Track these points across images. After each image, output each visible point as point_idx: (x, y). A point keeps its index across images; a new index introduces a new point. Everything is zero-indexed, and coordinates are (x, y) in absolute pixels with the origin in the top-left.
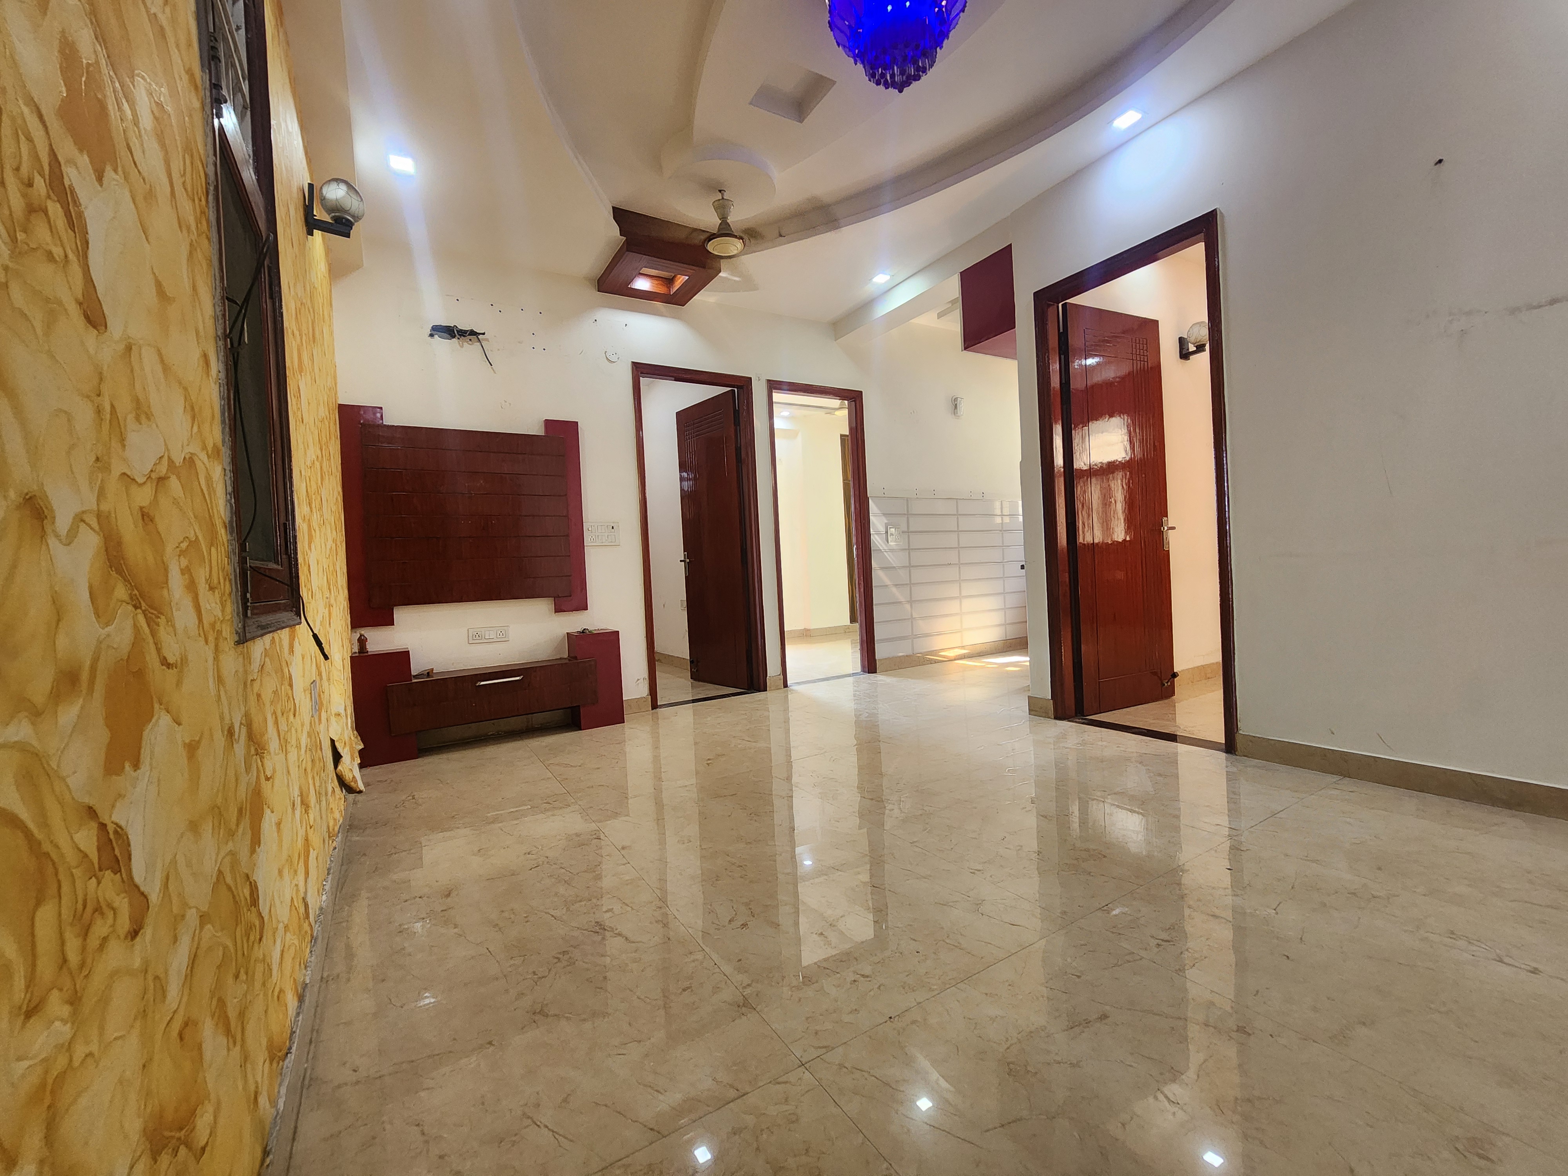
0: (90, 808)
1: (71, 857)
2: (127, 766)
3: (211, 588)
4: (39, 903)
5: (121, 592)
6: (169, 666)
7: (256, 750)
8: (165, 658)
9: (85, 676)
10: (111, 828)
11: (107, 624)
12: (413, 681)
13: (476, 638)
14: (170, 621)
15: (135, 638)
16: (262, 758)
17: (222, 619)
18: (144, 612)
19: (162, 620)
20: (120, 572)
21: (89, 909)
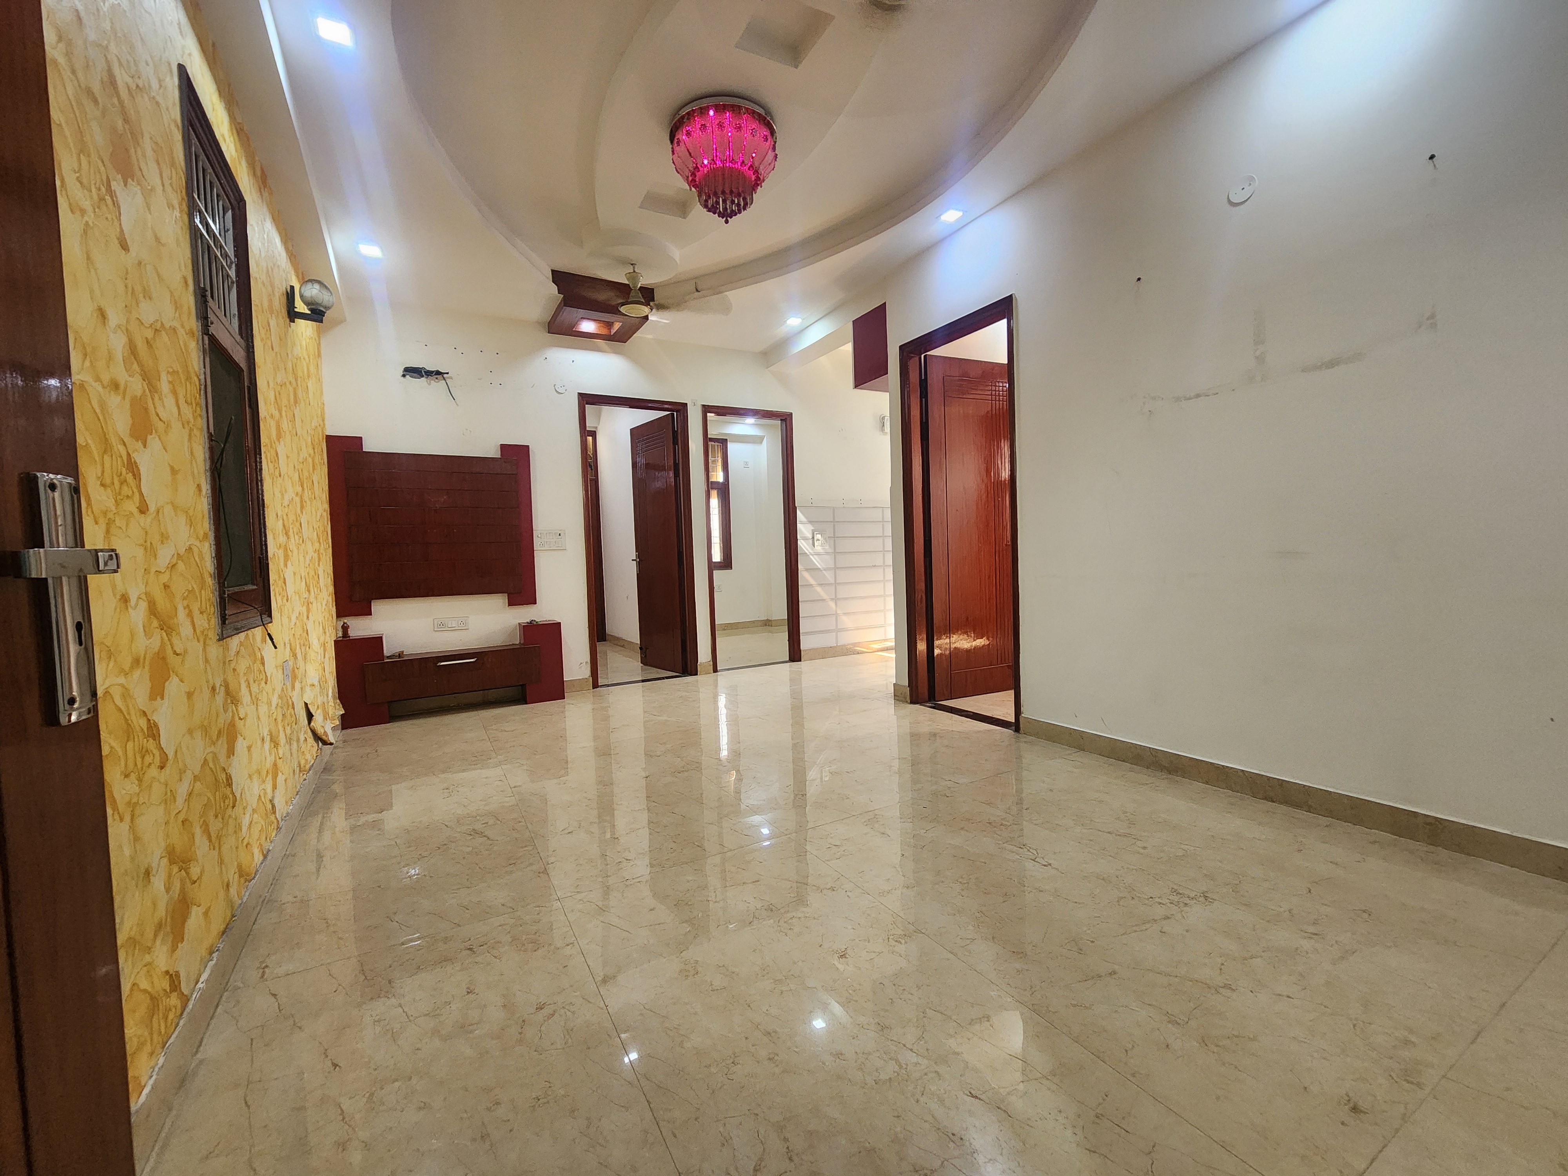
0: (144, 712)
1: (138, 728)
2: (158, 698)
3: (201, 613)
4: (128, 741)
5: (155, 623)
6: (177, 655)
7: (232, 701)
8: (175, 651)
9: (141, 660)
10: (152, 722)
11: (150, 638)
12: (385, 661)
13: (441, 627)
14: (179, 634)
15: (162, 643)
16: (236, 706)
17: (208, 627)
18: (165, 631)
19: (174, 633)
20: (155, 615)
21: (144, 750)
